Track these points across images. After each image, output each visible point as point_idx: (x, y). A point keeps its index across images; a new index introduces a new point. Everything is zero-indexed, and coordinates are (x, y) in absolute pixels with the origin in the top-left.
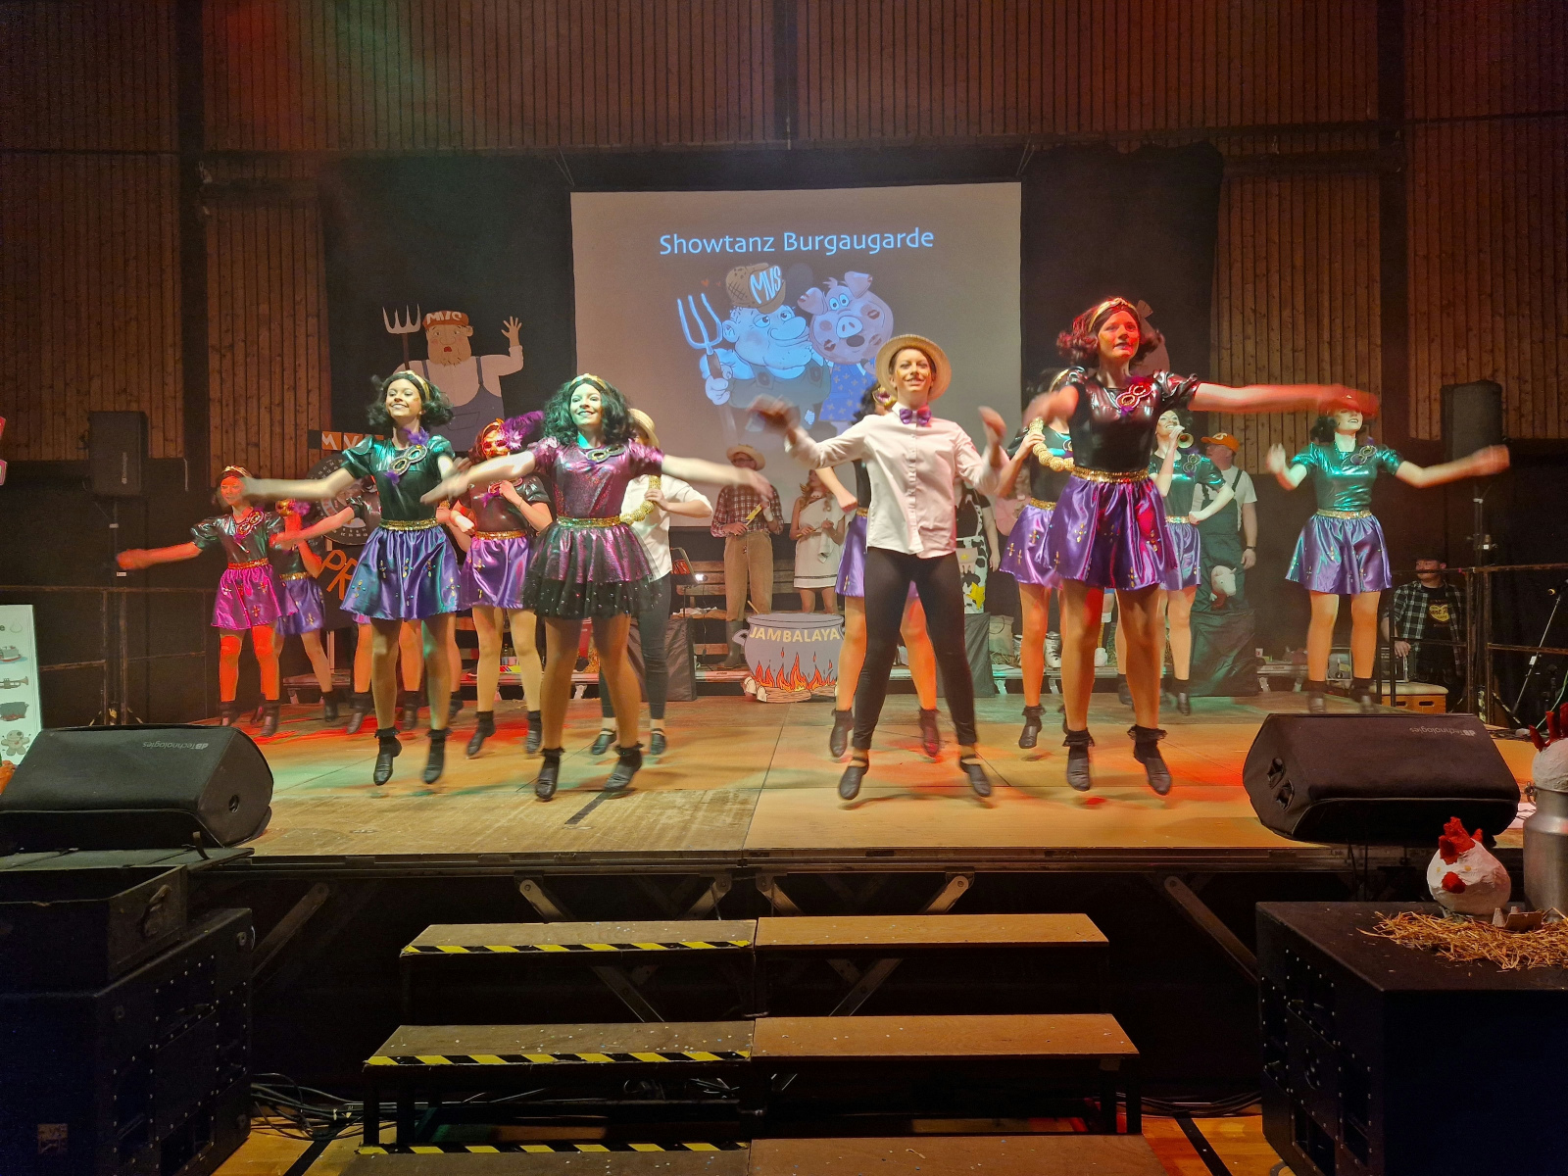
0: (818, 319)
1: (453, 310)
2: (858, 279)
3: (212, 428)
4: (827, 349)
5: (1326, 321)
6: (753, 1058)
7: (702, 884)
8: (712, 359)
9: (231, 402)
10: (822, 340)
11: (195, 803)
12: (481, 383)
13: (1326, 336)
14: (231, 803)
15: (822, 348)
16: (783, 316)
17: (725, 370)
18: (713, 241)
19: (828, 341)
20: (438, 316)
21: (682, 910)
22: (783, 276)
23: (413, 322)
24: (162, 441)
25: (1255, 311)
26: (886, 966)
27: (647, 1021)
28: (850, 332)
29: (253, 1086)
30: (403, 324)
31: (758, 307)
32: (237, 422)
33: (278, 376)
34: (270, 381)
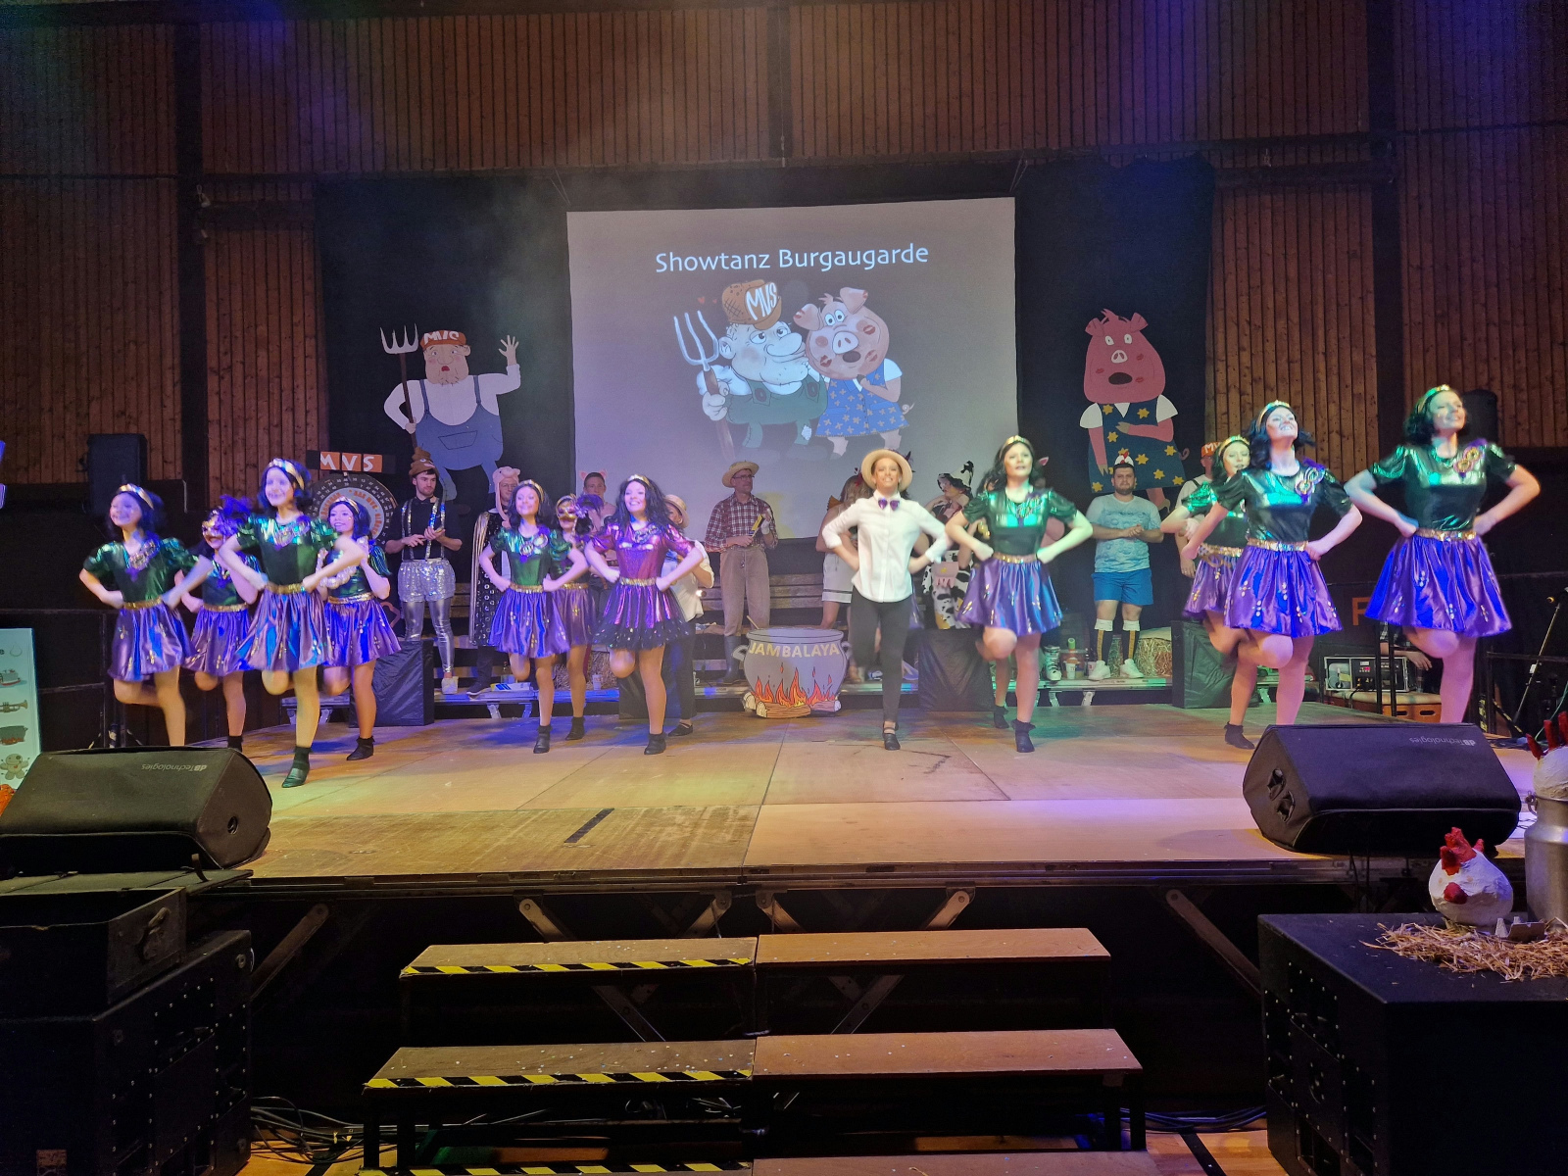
0: (814, 335)
1: (449, 330)
2: (853, 295)
3: (210, 449)
4: (824, 365)
5: (1321, 333)
6: (754, 1077)
7: (702, 902)
8: (709, 375)
9: (230, 425)
10: (818, 356)
11: (194, 825)
12: (479, 402)
13: (1321, 347)
14: (230, 825)
15: (818, 364)
16: (779, 332)
17: (722, 386)
18: (709, 259)
19: (825, 357)
20: (436, 335)
21: (681, 929)
22: (779, 293)
23: (411, 343)
24: (161, 463)
25: (1249, 323)
26: (887, 983)
27: (647, 1041)
28: (846, 348)
29: (253, 1109)
30: (401, 344)
31: (754, 323)
32: (235, 443)
33: (276, 397)
34: (268, 402)
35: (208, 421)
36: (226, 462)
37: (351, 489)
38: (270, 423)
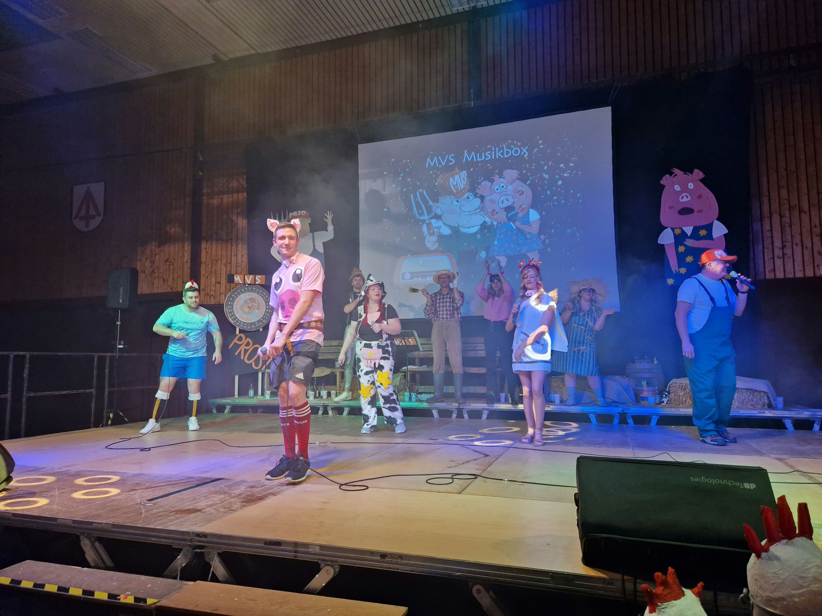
0: (488, 199)
2: (511, 174)
4: (493, 215)
8: (429, 225)
10: (490, 210)
12: (314, 246)
15: (490, 215)
16: (468, 198)
17: (436, 230)
19: (494, 210)
20: (295, 213)
22: (468, 176)
24: (181, 283)
28: (506, 204)
31: (454, 195)
32: (211, 272)
33: (229, 249)
34: (226, 251)
35: (201, 262)
36: (208, 281)
37: (249, 293)
38: (226, 262)
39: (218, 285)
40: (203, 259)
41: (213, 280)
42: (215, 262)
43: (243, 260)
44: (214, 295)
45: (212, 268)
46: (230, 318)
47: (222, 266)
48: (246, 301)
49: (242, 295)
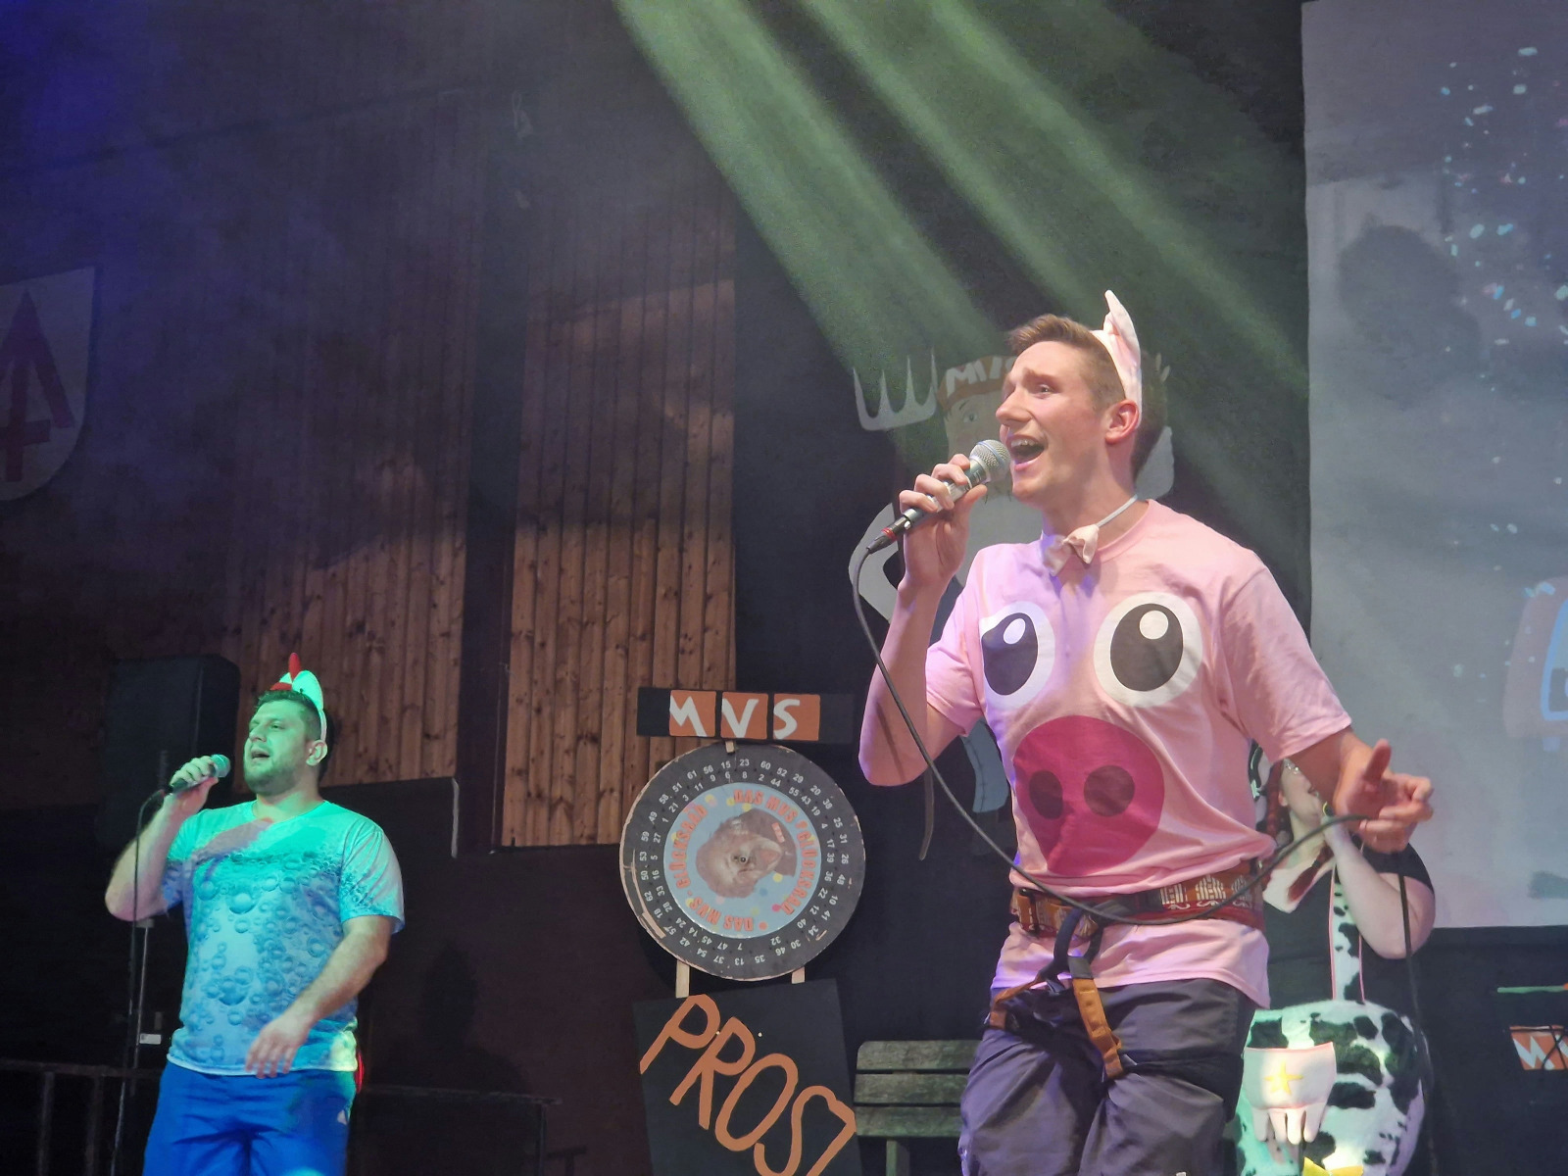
3: (511, 704)
9: (551, 642)
20: (973, 372)
23: (921, 400)
30: (897, 404)
32: (558, 683)
33: (645, 567)
34: (630, 578)
35: (508, 635)
36: (540, 728)
37: (737, 786)
38: (629, 633)
39: (588, 750)
40: (521, 621)
41: (566, 722)
42: (573, 633)
43: (709, 620)
44: (568, 795)
45: (560, 661)
46: (646, 915)
47: (609, 653)
48: (725, 828)
49: (708, 798)
